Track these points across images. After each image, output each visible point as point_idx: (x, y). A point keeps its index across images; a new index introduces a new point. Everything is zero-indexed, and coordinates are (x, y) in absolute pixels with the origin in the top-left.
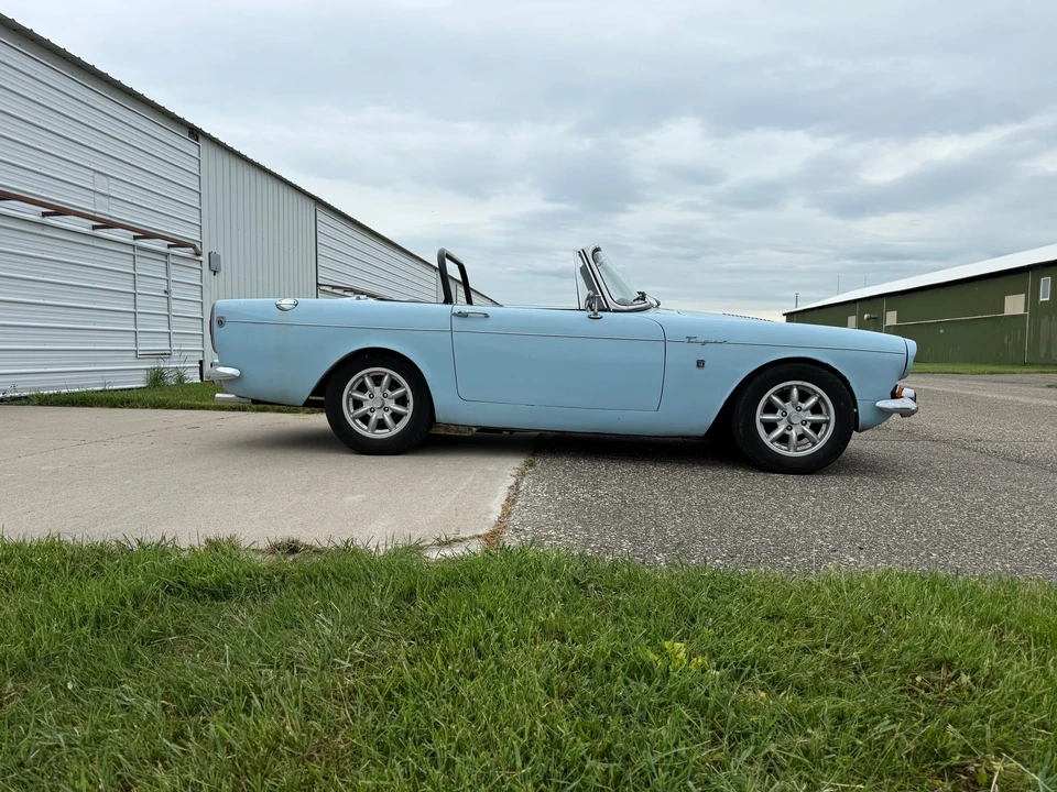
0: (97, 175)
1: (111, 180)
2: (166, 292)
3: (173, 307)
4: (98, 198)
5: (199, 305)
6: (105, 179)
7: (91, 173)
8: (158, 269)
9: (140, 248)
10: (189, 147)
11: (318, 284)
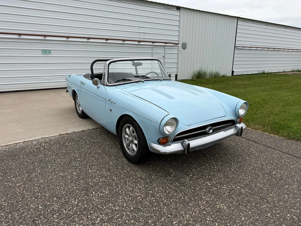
0: (140, 28)
1: (145, 28)
2: (163, 56)
3: (166, 60)
4: (141, 34)
5: (177, 59)
6: (143, 28)
7: (139, 28)
8: (161, 51)
9: (154, 45)
10: (177, 13)
11: (235, 47)
